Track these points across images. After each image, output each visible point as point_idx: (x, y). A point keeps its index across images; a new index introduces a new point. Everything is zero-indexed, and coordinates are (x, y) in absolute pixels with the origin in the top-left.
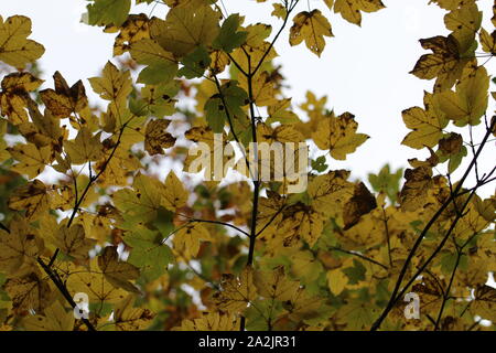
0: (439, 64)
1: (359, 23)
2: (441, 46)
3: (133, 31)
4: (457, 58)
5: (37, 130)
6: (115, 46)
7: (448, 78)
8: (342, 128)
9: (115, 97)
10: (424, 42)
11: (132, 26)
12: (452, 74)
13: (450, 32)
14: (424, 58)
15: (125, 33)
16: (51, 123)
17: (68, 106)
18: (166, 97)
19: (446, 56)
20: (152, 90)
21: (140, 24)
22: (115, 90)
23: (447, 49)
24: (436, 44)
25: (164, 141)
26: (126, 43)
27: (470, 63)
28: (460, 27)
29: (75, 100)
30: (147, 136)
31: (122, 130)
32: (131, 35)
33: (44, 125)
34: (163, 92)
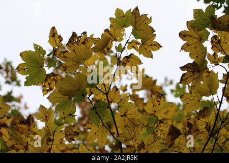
0: (191, 76)
1: (152, 57)
2: (190, 68)
3: (50, 82)
4: (199, 71)
5: (15, 144)
6: (43, 91)
7: (197, 82)
8: (158, 101)
9: (47, 120)
10: (182, 68)
11: (49, 80)
12: (198, 80)
13: (193, 60)
14: (184, 75)
15: (46, 84)
16: (21, 138)
17: (27, 128)
18: (70, 115)
19: (193, 72)
20: (63, 113)
21: (52, 78)
22: (46, 117)
23: (194, 69)
24: (188, 68)
25: (74, 135)
26: (48, 88)
27: (206, 71)
28: (197, 57)
29: (30, 125)
30: (66, 134)
31: (54, 134)
32: (49, 84)
33: (17, 140)
34: (68, 113)
